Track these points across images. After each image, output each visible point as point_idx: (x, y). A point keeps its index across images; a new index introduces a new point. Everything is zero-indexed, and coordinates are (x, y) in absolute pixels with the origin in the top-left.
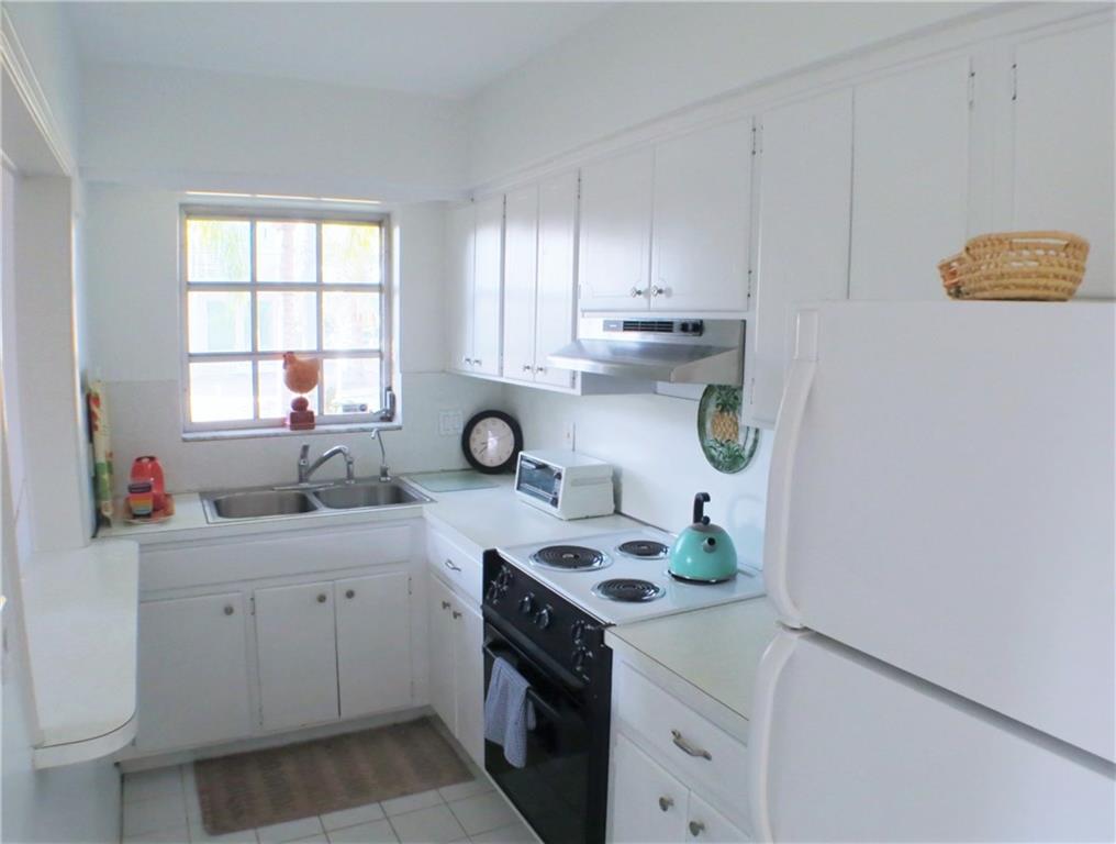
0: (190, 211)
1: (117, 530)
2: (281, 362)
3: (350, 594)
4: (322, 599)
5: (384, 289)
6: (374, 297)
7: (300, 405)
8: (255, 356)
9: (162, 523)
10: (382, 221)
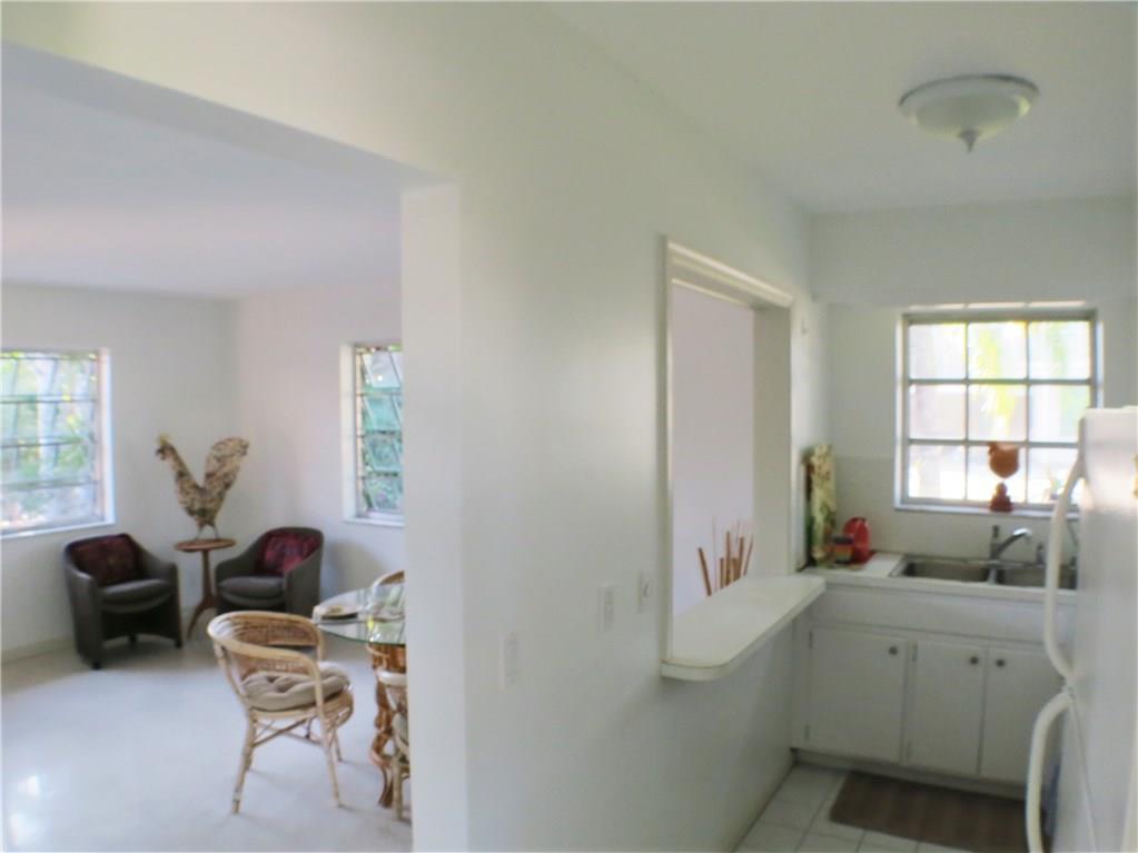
0: (911, 320)
1: (820, 569)
2: (987, 449)
3: (1000, 663)
4: (974, 661)
5: (1091, 382)
6: (1085, 390)
7: (1002, 489)
8: (967, 443)
9: (854, 570)
10: (1088, 316)
